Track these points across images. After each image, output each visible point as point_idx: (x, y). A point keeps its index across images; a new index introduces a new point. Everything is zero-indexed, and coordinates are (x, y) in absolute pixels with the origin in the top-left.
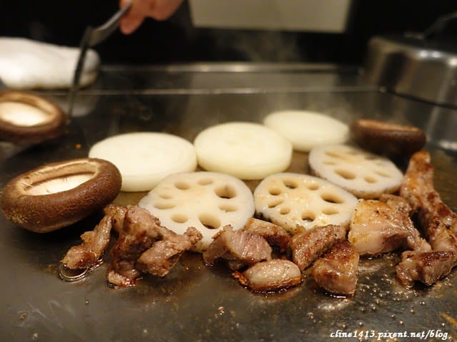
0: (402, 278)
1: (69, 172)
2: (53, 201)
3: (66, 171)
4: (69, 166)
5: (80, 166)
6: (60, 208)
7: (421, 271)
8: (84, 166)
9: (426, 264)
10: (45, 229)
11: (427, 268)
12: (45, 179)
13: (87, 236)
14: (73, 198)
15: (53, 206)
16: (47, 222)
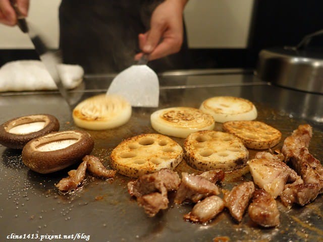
0: (284, 201)
1: (63, 138)
2: (53, 155)
3: (60, 137)
4: (63, 134)
5: (69, 134)
6: (57, 159)
7: (296, 196)
8: (72, 135)
9: (299, 191)
10: (48, 171)
11: (300, 194)
12: (48, 141)
13: (72, 172)
14: (65, 153)
15: (53, 158)
16: (49, 167)
